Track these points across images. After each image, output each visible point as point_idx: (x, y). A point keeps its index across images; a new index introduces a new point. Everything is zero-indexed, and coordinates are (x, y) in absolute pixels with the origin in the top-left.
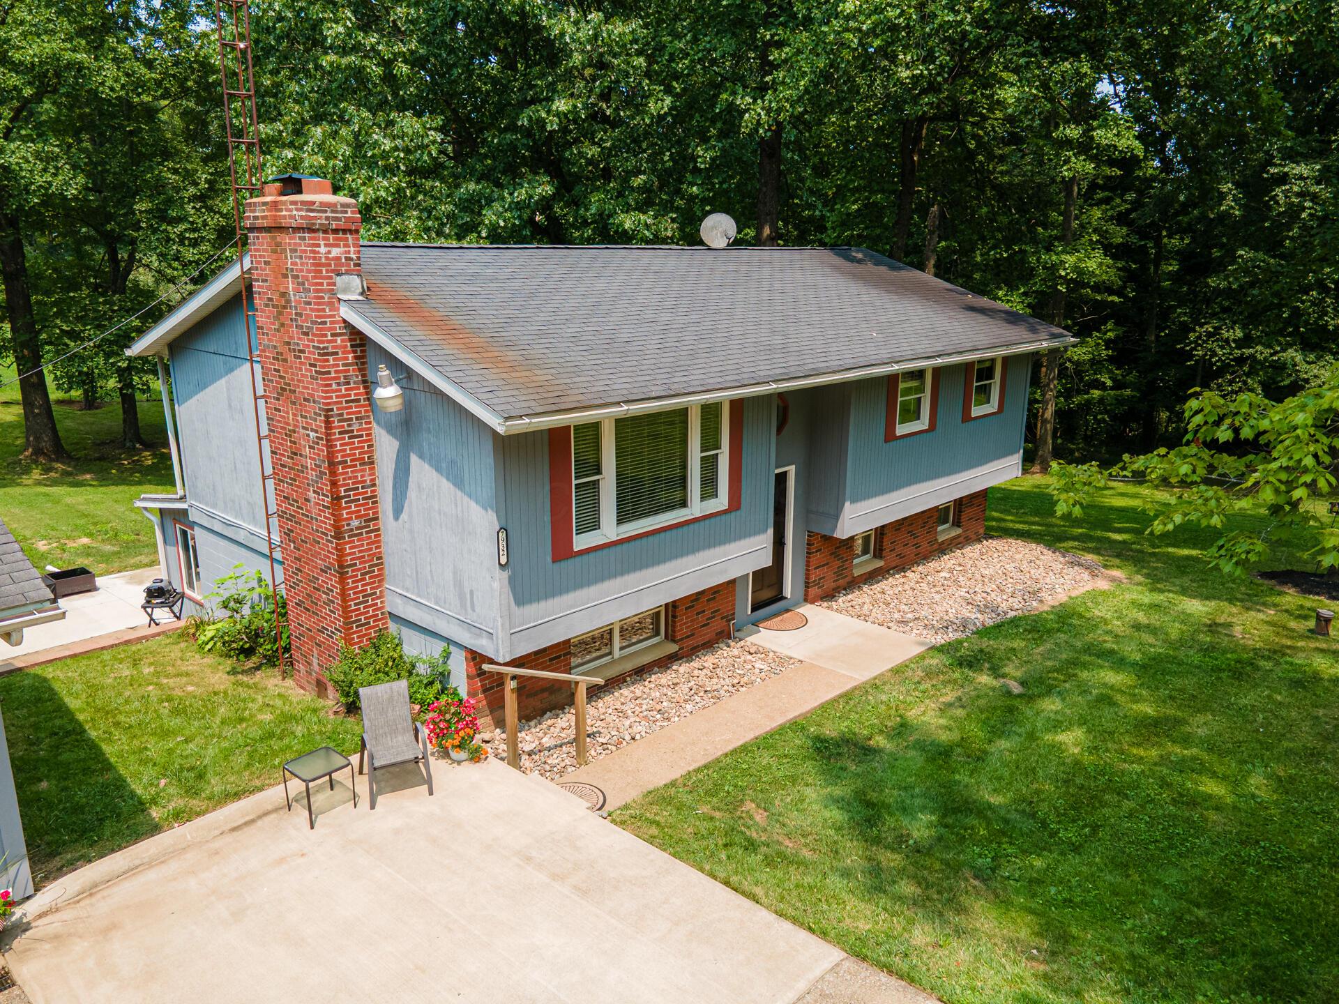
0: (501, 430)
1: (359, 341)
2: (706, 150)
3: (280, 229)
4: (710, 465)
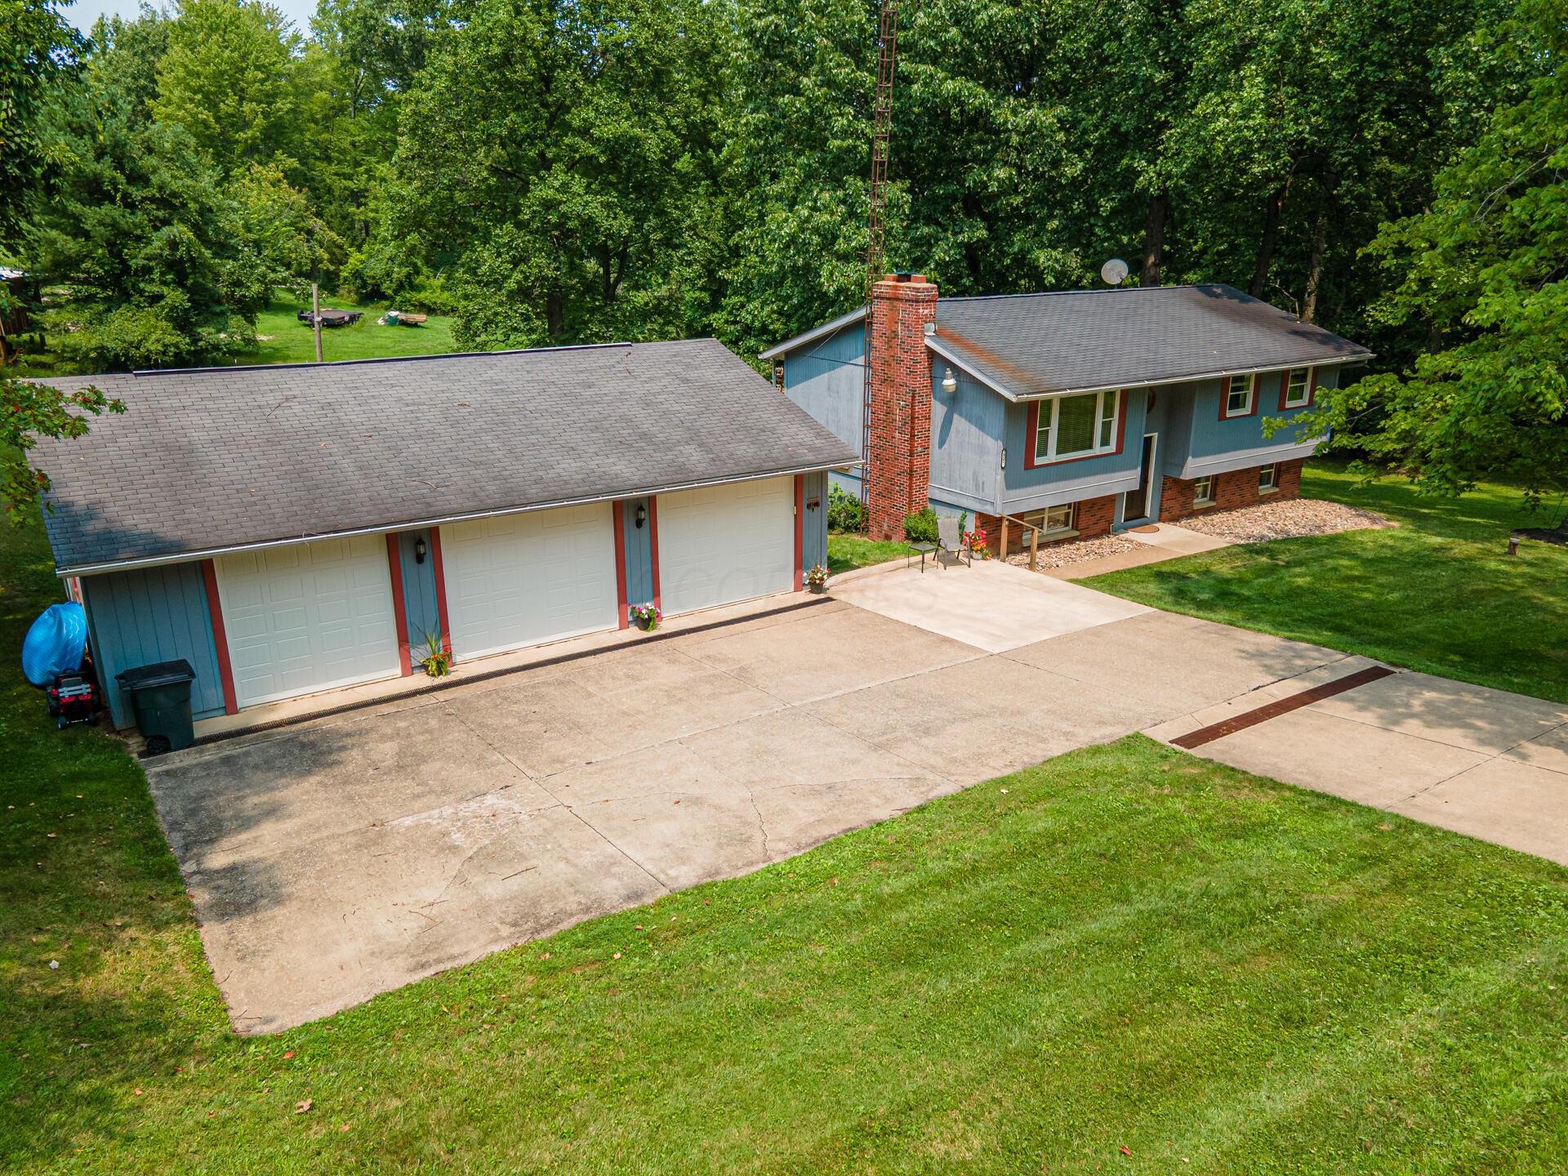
0: (1014, 400)
1: (932, 354)
2: (1107, 201)
3: (897, 299)
4: (1107, 427)
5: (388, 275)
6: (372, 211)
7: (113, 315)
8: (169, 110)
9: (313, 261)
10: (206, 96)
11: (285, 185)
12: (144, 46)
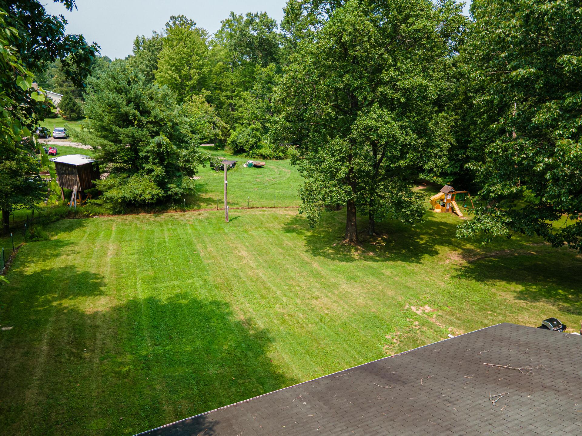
5: (247, 142)
6: (240, 112)
7: (131, 179)
8: (162, 74)
9: (215, 135)
10: (176, 67)
11: (206, 103)
12: (153, 48)
